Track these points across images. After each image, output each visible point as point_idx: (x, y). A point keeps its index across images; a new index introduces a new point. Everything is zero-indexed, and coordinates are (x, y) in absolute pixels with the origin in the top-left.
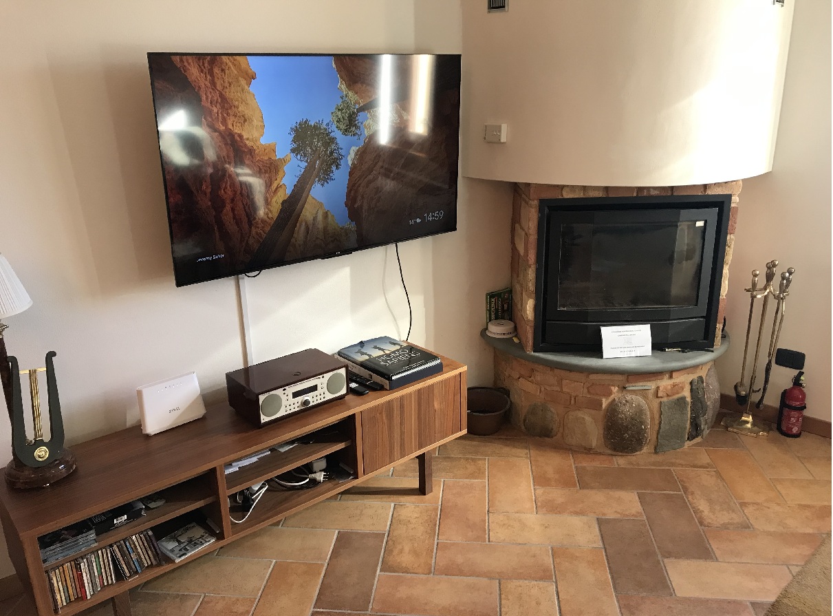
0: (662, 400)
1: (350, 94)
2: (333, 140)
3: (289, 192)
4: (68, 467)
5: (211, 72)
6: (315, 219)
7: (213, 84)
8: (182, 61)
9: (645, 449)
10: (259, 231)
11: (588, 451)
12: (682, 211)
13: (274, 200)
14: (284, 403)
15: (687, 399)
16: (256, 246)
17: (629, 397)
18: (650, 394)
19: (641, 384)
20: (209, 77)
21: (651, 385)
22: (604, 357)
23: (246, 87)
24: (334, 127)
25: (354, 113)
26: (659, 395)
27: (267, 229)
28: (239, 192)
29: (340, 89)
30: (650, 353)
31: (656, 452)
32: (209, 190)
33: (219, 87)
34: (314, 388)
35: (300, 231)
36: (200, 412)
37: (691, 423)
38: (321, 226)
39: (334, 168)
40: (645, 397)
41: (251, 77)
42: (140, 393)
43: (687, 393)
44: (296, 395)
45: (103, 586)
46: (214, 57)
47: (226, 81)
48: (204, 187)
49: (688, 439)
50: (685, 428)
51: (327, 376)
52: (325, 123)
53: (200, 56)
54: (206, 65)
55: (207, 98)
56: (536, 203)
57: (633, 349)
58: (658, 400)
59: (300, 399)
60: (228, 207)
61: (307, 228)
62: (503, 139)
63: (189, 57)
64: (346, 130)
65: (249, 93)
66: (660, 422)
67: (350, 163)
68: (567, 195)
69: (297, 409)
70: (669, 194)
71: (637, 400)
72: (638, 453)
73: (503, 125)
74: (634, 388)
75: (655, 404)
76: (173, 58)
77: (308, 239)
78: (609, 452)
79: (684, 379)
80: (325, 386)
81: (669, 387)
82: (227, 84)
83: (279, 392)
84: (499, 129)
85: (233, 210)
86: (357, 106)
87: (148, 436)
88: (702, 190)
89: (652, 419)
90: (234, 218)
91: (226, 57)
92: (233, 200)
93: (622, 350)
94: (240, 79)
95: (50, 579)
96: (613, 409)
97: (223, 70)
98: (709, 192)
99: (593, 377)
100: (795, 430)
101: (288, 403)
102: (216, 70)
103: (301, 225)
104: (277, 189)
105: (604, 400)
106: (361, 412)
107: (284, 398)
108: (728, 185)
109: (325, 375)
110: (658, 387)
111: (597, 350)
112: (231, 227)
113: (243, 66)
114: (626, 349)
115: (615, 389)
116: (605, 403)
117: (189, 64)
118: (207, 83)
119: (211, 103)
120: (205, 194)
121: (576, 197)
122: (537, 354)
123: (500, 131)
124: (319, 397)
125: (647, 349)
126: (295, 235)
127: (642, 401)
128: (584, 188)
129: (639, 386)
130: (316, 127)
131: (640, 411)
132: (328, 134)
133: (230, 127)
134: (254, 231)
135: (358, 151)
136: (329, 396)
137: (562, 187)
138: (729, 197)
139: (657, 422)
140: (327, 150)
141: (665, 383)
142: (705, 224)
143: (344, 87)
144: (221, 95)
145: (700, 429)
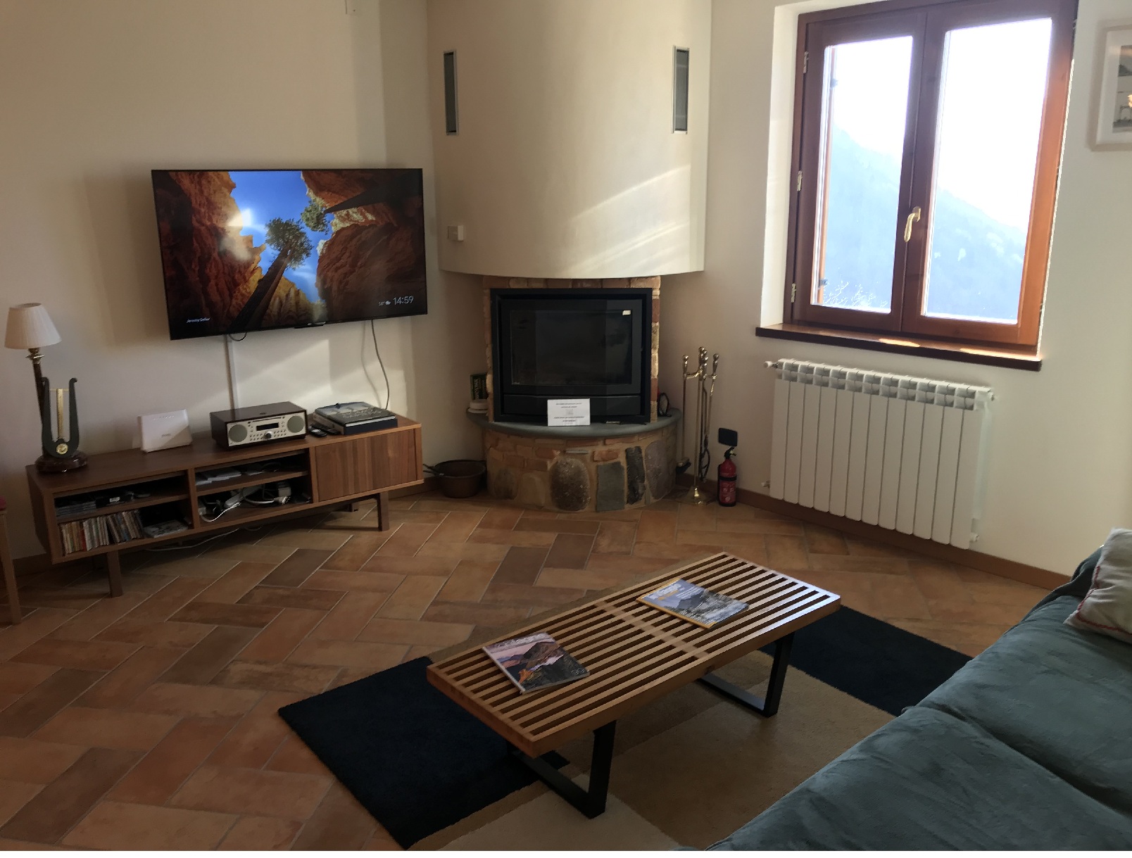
0: (599, 464)
1: (318, 199)
2: (303, 234)
3: (264, 273)
4: (81, 461)
5: (200, 183)
6: (287, 295)
7: (202, 192)
8: (177, 175)
9: (587, 508)
10: (239, 302)
11: (539, 508)
12: (609, 302)
13: (251, 278)
14: (249, 434)
15: (622, 464)
16: (236, 314)
17: (569, 460)
18: (588, 457)
19: (579, 449)
20: (198, 187)
21: (588, 450)
22: (549, 425)
23: (228, 194)
24: (304, 224)
25: (321, 214)
26: (595, 459)
27: (246, 301)
28: (221, 271)
29: (308, 196)
30: (588, 423)
31: (597, 511)
32: (197, 269)
33: (206, 194)
34: (276, 425)
35: (275, 303)
36: (187, 440)
37: (629, 487)
38: (293, 302)
39: (304, 256)
40: (584, 461)
41: (231, 187)
42: (139, 419)
43: (622, 459)
44: (259, 428)
45: (99, 546)
46: (202, 173)
47: (212, 189)
48: (193, 266)
49: (628, 502)
50: (623, 491)
51: (288, 417)
52: (295, 221)
53: (191, 172)
54: (196, 177)
55: (196, 202)
56: (487, 291)
57: (574, 419)
58: (595, 464)
59: (264, 432)
60: (213, 282)
61: (281, 302)
62: (460, 238)
63: (182, 173)
64: (314, 227)
65: (230, 198)
66: (598, 484)
67: (319, 252)
68: (513, 285)
69: (260, 440)
70: (600, 287)
71: (575, 462)
72: (581, 511)
73: (459, 227)
74: (572, 452)
75: (593, 466)
76: (170, 173)
77: (282, 311)
78: (556, 509)
79: (620, 448)
80: (286, 424)
81: (604, 453)
82: (212, 192)
83: (245, 424)
84: (456, 229)
85: (217, 285)
86: (324, 209)
87: (144, 453)
88: (627, 283)
89: (591, 480)
90: (218, 290)
91: (212, 172)
92: (216, 277)
93: (564, 419)
94: (223, 188)
95: (61, 529)
96: (556, 471)
97: (209, 182)
98: (633, 286)
99: (538, 441)
100: (728, 499)
101: (253, 434)
102: (204, 182)
103: (275, 300)
104: (254, 270)
105: (548, 462)
106: (315, 447)
107: (249, 429)
108: (649, 279)
109: (286, 416)
110: (594, 453)
111: (543, 419)
112: (215, 297)
113: (225, 178)
114: (567, 419)
115: (557, 453)
116: (550, 465)
117: (183, 177)
118: (197, 191)
119: (200, 205)
120: (194, 271)
121: (521, 287)
122: (496, 423)
123: (457, 231)
124: (280, 433)
125: (586, 420)
126: (270, 307)
127: (582, 465)
128: (528, 280)
129: (577, 450)
130: (287, 224)
131: (579, 472)
132: (298, 230)
133: (215, 222)
134: (234, 302)
135: (326, 243)
136: (290, 434)
137: (509, 279)
138: (651, 290)
139: (595, 484)
140: (297, 242)
141: (600, 449)
142: (631, 312)
143: (311, 195)
144: (207, 199)
145: (638, 493)
